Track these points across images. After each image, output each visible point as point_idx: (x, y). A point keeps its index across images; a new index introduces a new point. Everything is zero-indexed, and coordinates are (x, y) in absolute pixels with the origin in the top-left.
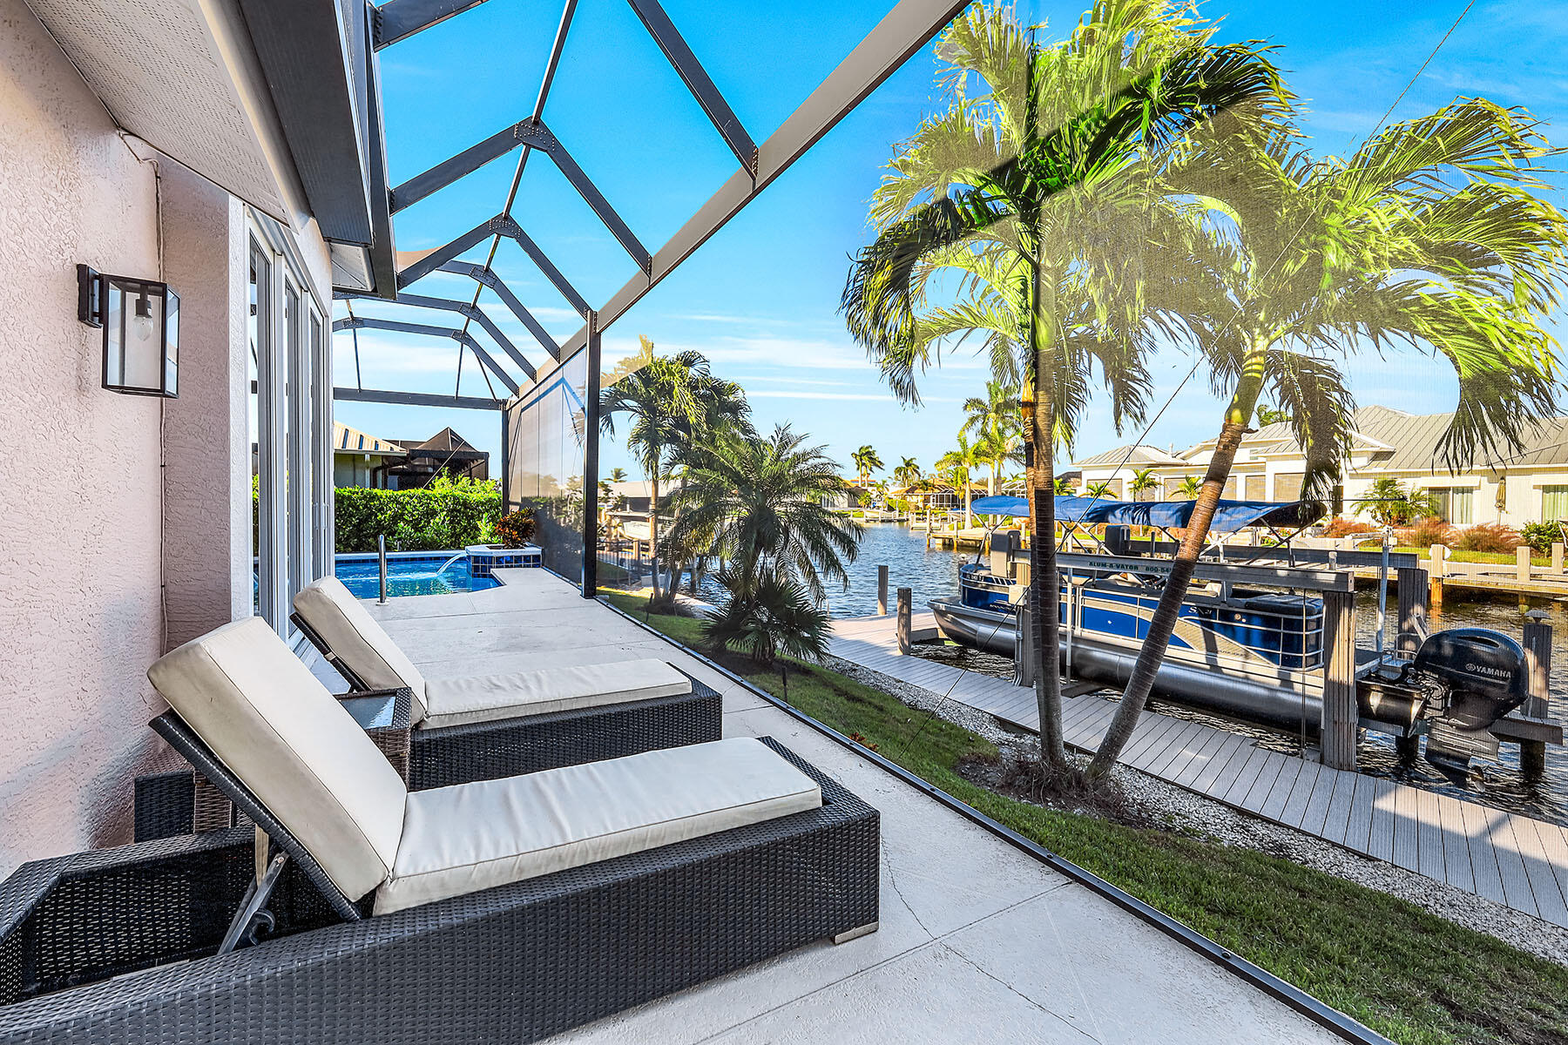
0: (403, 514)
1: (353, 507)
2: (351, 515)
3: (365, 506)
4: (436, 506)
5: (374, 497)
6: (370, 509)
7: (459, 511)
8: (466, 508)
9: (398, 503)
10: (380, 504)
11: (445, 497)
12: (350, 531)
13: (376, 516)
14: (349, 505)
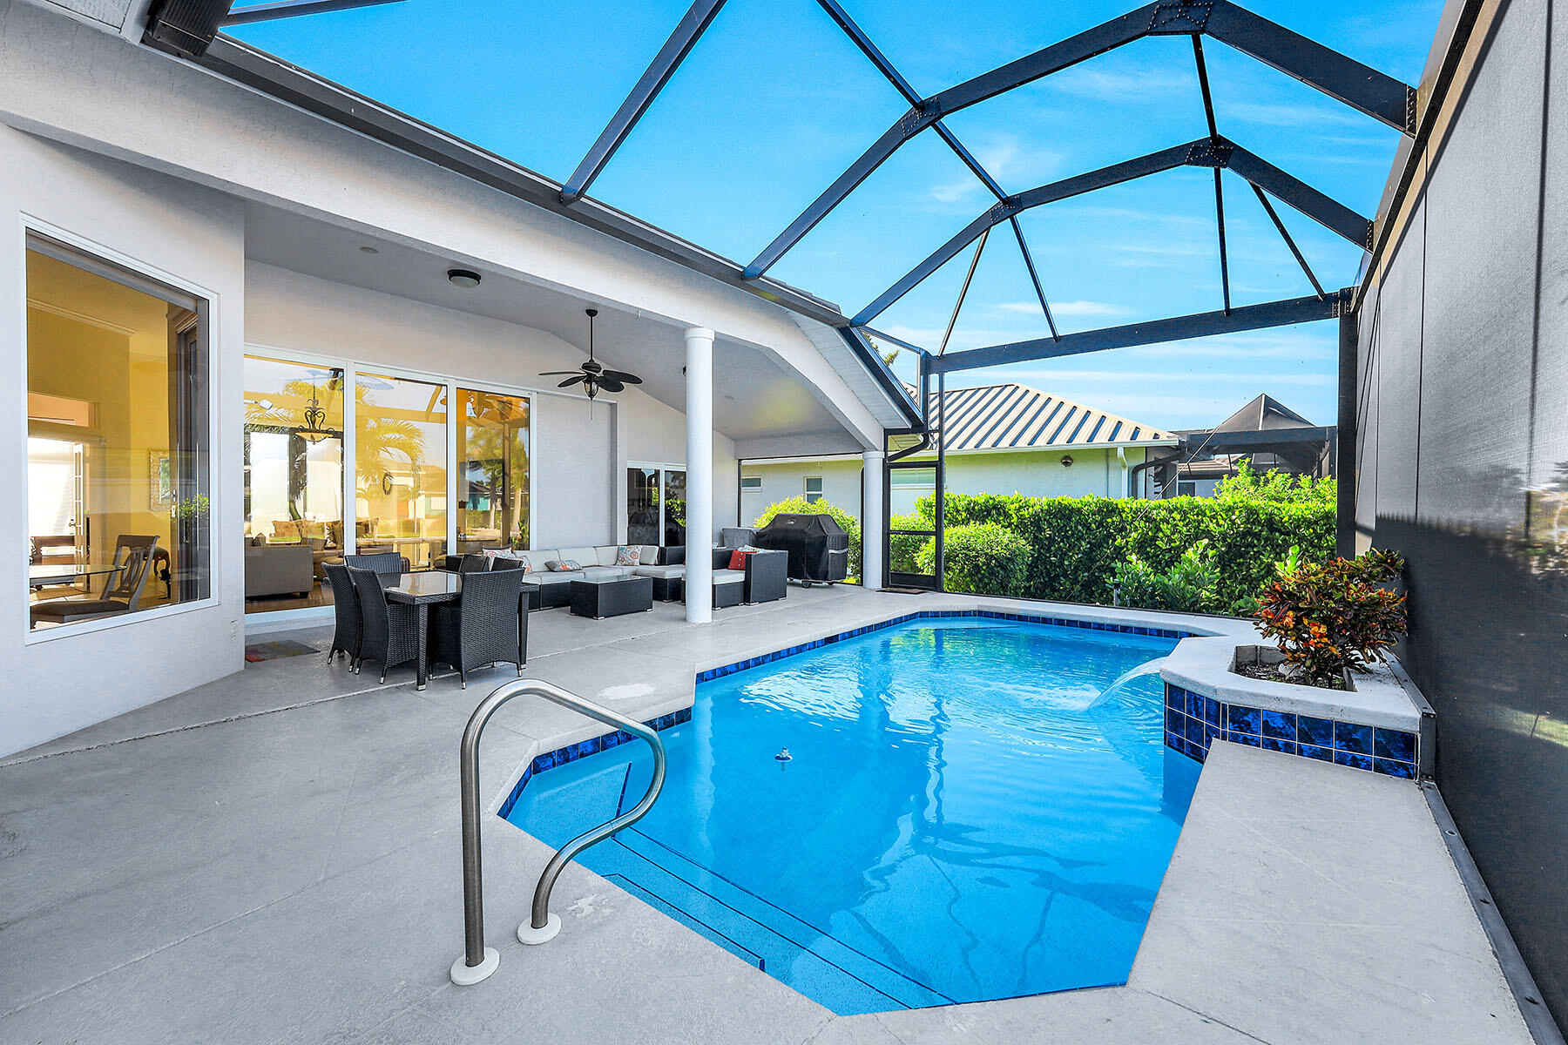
0: (1155, 538)
1: (1084, 526)
2: (1080, 538)
3: (1100, 524)
4: (1212, 527)
5: (1113, 510)
6: (1107, 528)
7: (1257, 536)
8: (1272, 529)
9: (1149, 520)
10: (1122, 520)
11: (1230, 509)
12: (1080, 561)
13: (1115, 540)
14: (1078, 523)
